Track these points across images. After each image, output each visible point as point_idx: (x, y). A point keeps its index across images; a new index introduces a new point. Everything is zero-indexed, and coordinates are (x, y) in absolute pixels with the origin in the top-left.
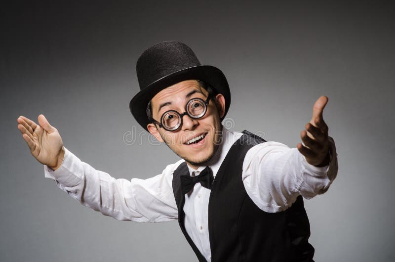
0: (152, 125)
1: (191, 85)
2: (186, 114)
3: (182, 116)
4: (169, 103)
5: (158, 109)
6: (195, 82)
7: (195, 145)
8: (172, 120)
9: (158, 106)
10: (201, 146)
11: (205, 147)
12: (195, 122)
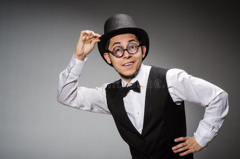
0: (107, 53)
1: (132, 37)
2: (127, 50)
3: (124, 50)
4: (119, 43)
5: (112, 45)
6: (134, 36)
7: (127, 67)
8: (118, 52)
9: (113, 43)
10: (130, 67)
11: (132, 68)
12: (130, 55)
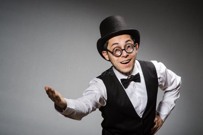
0: (105, 52)
3: (122, 50)
4: (117, 44)
6: (129, 36)
7: (125, 65)
8: (117, 51)
11: (129, 66)
12: (128, 54)
